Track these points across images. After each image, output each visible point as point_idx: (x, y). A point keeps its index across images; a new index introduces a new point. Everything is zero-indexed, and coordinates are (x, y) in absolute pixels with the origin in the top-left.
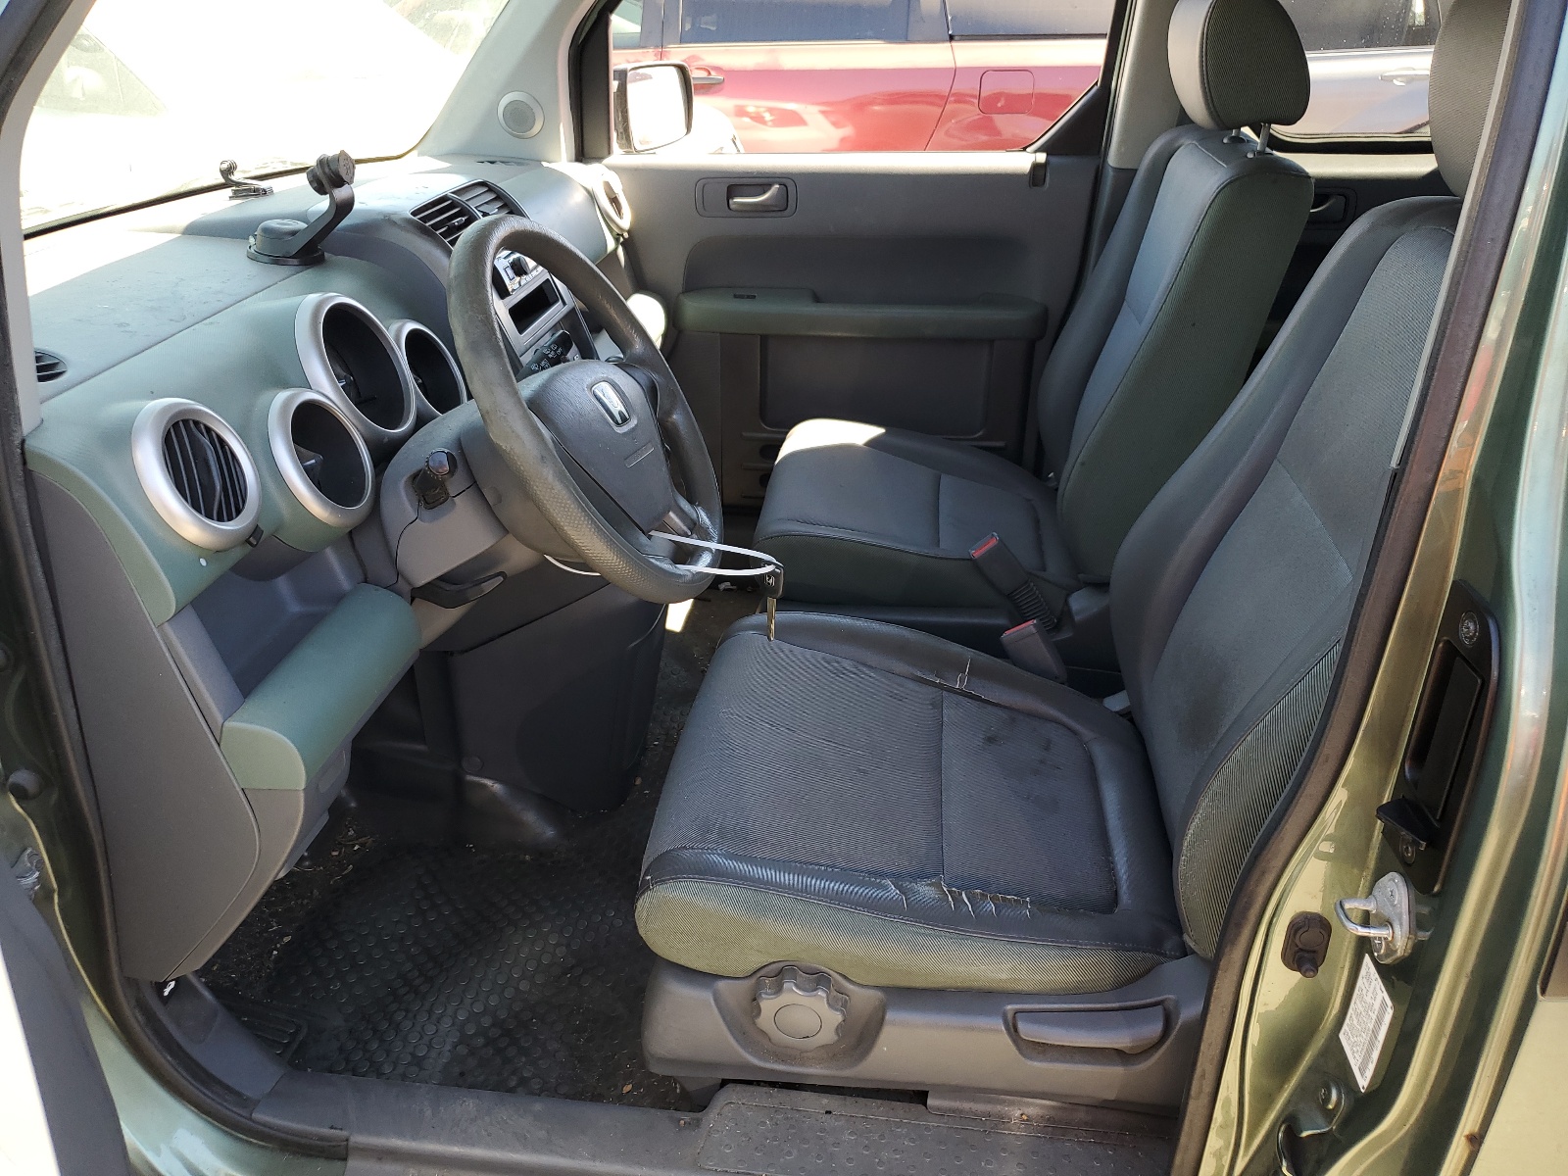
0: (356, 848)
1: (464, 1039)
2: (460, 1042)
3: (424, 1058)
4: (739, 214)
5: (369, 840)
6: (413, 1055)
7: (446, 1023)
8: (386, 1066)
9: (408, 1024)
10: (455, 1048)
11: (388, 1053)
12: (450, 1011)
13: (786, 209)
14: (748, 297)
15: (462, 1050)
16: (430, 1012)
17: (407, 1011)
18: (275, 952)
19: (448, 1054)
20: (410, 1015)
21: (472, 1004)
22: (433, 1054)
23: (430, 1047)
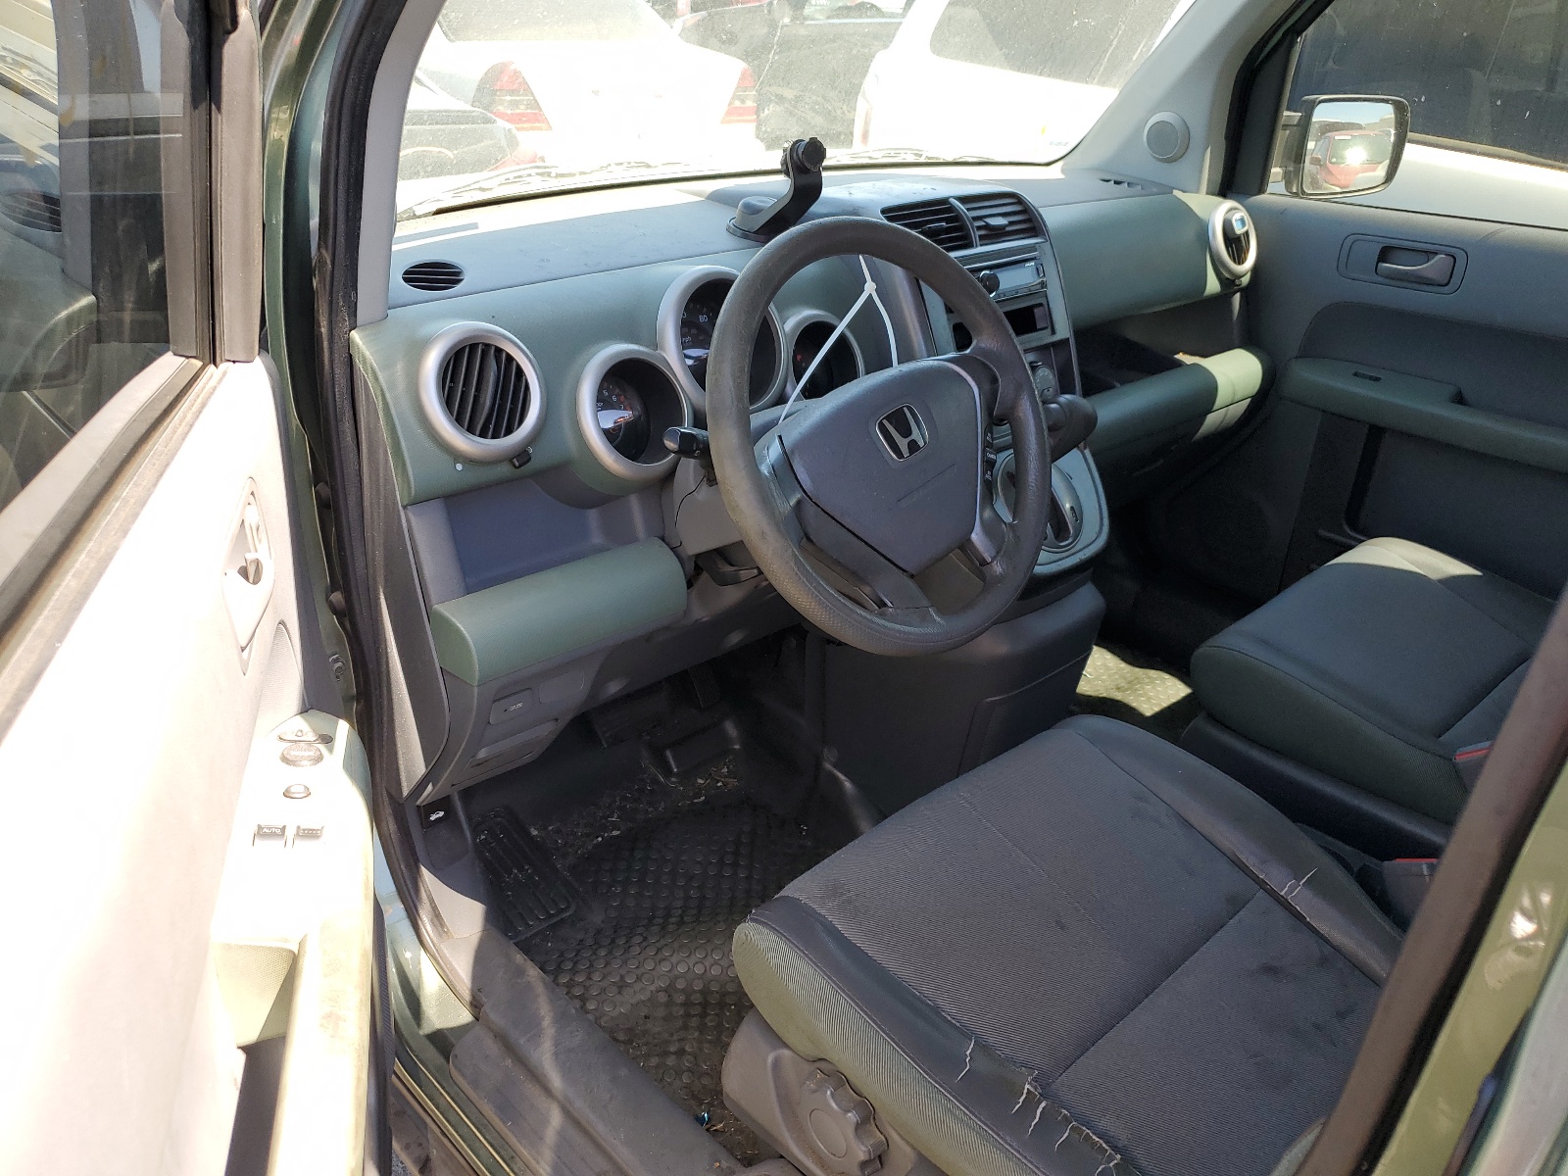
0: (719, 784)
1: (669, 990)
2: (666, 991)
3: (629, 985)
4: (1387, 281)
5: (733, 782)
6: (622, 977)
7: (665, 968)
8: (597, 974)
9: (637, 950)
10: (658, 991)
11: (607, 964)
12: (674, 959)
13: (1446, 285)
14: (1371, 378)
15: (662, 998)
16: (659, 950)
17: (645, 939)
18: (600, 839)
19: (648, 994)
20: (645, 944)
21: (697, 963)
22: (638, 986)
23: (639, 979)
